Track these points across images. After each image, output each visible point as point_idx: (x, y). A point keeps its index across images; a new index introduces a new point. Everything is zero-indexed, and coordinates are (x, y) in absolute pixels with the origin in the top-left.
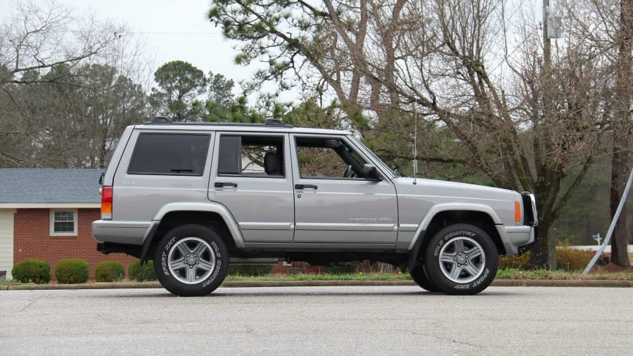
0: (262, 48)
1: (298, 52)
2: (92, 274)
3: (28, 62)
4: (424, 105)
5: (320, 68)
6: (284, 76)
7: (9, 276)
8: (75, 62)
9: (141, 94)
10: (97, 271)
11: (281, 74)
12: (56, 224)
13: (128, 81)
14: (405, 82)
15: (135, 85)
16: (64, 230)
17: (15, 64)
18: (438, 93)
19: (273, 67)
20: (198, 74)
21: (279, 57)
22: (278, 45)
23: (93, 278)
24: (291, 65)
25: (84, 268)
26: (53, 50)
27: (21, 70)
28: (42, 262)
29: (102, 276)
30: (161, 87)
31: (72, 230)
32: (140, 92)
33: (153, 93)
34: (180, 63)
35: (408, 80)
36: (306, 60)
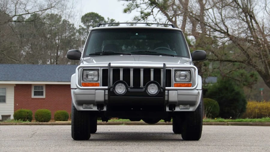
0: (137, 5)
1: (155, 7)
2: (53, 117)
3: (20, 12)
4: (222, 33)
5: (166, 15)
6: (148, 19)
7: (12, 117)
8: (43, 11)
9: (74, 29)
10: (55, 115)
11: (147, 18)
12: (35, 92)
13: (68, 22)
14: (212, 21)
15: (71, 24)
16: (39, 95)
17: (14, 13)
18: (229, 26)
19: (143, 15)
20: (102, 19)
21: (146, 9)
22: (145, 3)
23: (53, 119)
24: (152, 13)
25: (49, 114)
26: (33, 5)
27: (17, 15)
28: (28, 110)
29: (58, 118)
30: (84, 25)
31: (42, 95)
32: (73, 28)
33: (80, 28)
34: (93, 13)
35: (214, 20)
36: (159, 11)
